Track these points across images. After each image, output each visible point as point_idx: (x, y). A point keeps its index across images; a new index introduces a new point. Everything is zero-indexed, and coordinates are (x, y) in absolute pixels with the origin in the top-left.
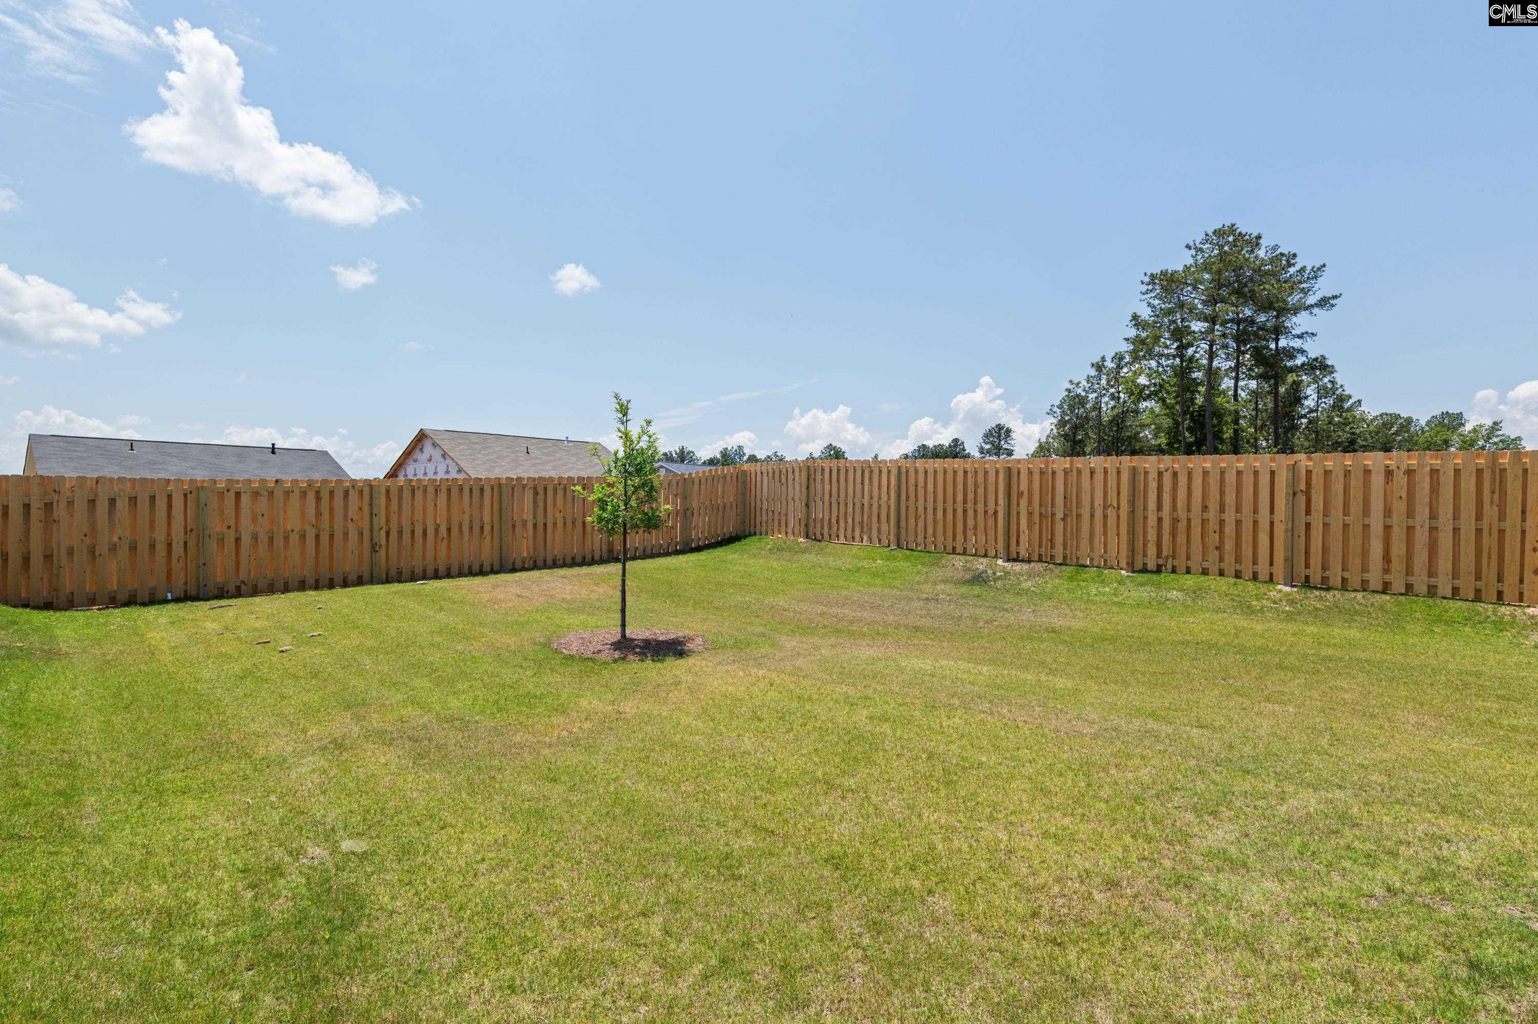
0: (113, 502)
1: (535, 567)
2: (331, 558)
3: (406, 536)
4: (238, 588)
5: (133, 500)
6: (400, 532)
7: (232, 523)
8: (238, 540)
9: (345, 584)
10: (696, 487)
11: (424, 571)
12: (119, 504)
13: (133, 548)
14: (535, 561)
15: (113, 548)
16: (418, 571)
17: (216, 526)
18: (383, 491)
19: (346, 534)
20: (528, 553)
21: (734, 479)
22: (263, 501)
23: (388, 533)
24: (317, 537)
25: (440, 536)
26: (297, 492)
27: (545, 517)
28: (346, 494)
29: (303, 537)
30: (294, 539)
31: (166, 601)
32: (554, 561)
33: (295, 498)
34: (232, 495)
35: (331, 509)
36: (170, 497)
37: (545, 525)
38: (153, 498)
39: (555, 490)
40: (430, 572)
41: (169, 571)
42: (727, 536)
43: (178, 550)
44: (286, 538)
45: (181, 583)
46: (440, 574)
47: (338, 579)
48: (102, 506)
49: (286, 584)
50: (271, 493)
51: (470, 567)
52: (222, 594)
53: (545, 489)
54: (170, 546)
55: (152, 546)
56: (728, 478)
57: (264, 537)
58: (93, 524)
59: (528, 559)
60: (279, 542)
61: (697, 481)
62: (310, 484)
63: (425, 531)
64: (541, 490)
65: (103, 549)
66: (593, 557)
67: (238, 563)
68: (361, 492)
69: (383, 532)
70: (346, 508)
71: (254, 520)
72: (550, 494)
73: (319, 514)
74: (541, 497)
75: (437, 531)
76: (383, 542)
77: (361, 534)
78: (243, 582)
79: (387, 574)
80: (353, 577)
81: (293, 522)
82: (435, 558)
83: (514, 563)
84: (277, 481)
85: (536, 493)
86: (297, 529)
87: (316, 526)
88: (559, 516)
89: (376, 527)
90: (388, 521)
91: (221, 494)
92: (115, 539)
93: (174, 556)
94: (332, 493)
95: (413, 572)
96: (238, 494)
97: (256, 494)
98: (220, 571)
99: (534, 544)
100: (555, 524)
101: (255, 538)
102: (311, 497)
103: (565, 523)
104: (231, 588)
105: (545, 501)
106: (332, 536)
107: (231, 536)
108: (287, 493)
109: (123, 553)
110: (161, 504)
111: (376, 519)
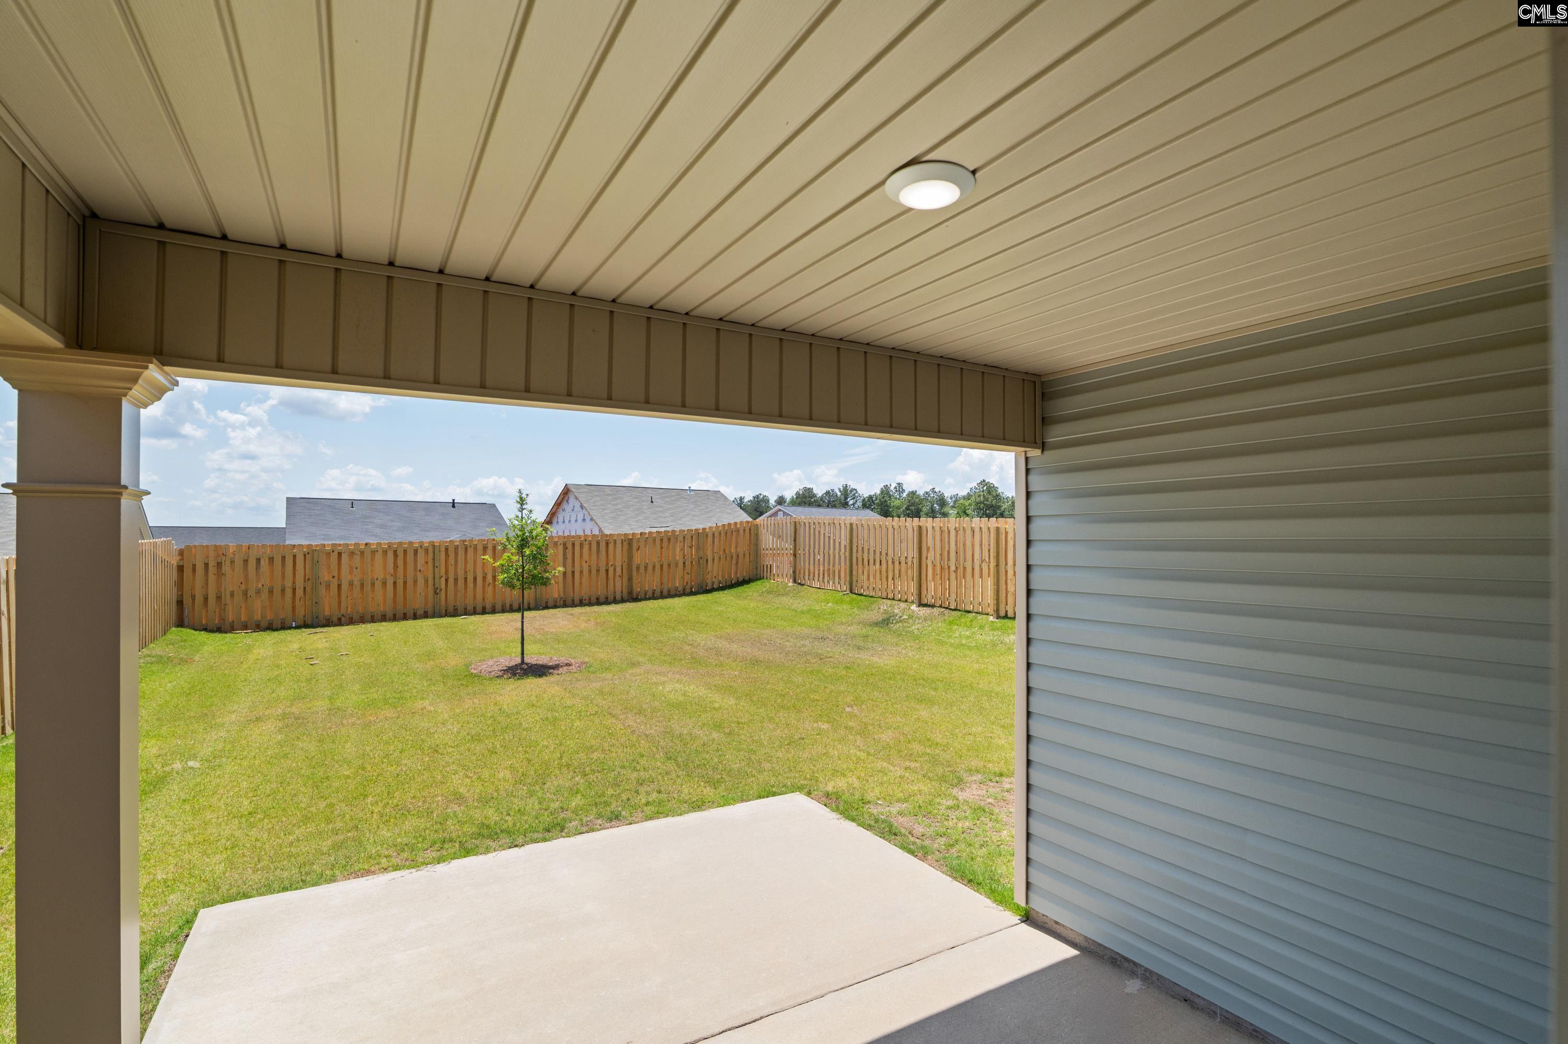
0: (258, 560)
1: (565, 605)
2: (405, 598)
3: (461, 582)
4: (340, 619)
5: (271, 560)
6: (456, 580)
7: (336, 574)
8: (339, 586)
9: (415, 617)
10: (710, 540)
11: (475, 608)
12: (262, 562)
13: (271, 592)
14: (565, 601)
15: (258, 592)
16: (470, 608)
17: (325, 576)
18: (443, 549)
19: (415, 582)
20: (559, 595)
21: (747, 531)
22: (357, 558)
23: (447, 580)
24: (395, 583)
25: (487, 582)
26: (380, 551)
27: (573, 566)
28: (416, 552)
29: (384, 583)
30: (378, 584)
31: (290, 628)
32: (581, 601)
33: (379, 557)
34: (335, 555)
35: (405, 563)
36: (295, 556)
37: (573, 572)
38: (283, 558)
39: (581, 545)
40: (479, 609)
41: (294, 608)
42: (741, 579)
43: (300, 592)
44: (373, 585)
45: (301, 617)
46: (487, 610)
47: (410, 614)
48: (252, 564)
49: (372, 617)
50: (362, 553)
51: (511, 606)
52: (328, 623)
53: (573, 545)
54: (294, 590)
55: (283, 591)
56: (741, 532)
57: (357, 583)
58: (246, 577)
59: (558, 600)
60: (368, 588)
61: (710, 535)
62: (389, 545)
63: (475, 578)
64: (569, 546)
65: (251, 593)
66: (615, 597)
67: (340, 603)
68: (427, 550)
69: (443, 580)
70: (416, 561)
71: (351, 572)
72: (577, 548)
73: (396, 566)
74: (569, 551)
75: (484, 578)
76: (443, 586)
77: (426, 581)
78: (343, 615)
79: (446, 610)
80: (420, 612)
81: (379, 573)
82: (484, 599)
83: (547, 602)
84: (366, 544)
85: (565, 548)
86: (381, 577)
87: (395, 575)
88: (585, 566)
89: (437, 576)
90: (447, 572)
91: (328, 554)
92: (260, 586)
93: (297, 598)
94: (405, 551)
95: (466, 609)
96: (340, 554)
97: (352, 554)
98: (328, 608)
99: (564, 587)
100: (581, 572)
101: (351, 584)
102: (390, 555)
103: (590, 571)
104: (335, 620)
105: (573, 554)
106: (405, 583)
107: (335, 582)
108: (374, 552)
109: (265, 595)
110: (289, 562)
111: (437, 570)
